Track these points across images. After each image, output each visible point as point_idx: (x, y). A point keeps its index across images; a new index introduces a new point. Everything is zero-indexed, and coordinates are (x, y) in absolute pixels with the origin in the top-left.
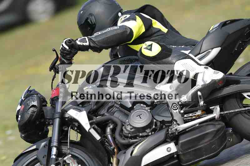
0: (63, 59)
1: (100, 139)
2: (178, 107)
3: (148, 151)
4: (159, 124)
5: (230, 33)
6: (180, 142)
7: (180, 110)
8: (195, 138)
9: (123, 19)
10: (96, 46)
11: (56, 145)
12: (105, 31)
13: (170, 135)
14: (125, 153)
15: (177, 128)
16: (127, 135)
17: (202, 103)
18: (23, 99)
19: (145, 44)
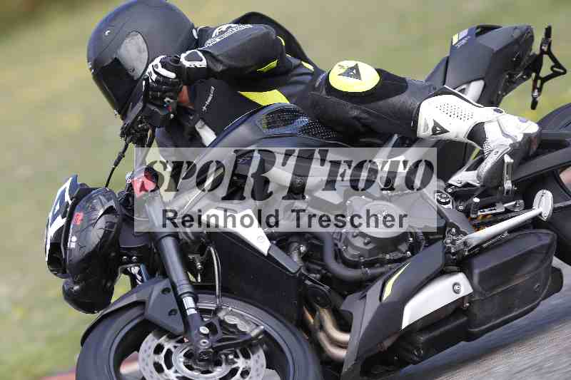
1: (299, 270)
4: (419, 234)
6: (476, 271)
7: (455, 205)
11: (191, 291)
13: (451, 256)
14: (364, 297)
15: (466, 239)
16: (356, 259)
17: (508, 185)
18: (70, 202)
19: (339, 66)
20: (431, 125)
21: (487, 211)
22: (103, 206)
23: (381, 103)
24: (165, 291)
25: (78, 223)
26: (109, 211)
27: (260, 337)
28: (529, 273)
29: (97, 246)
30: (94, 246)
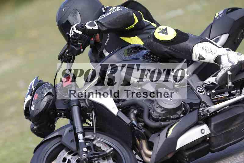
1: (130, 123)
2: (203, 89)
4: (188, 106)
6: (213, 124)
7: (206, 92)
11: (82, 131)
13: (201, 117)
14: (159, 135)
15: (208, 109)
16: (158, 118)
17: (230, 84)
18: (34, 89)
19: (159, 28)
20: (198, 56)
21: (220, 96)
22: (46, 92)
23: (176, 45)
24: (70, 131)
25: (36, 99)
26: (49, 94)
27: (111, 153)
28: (238, 124)
29: (43, 109)
30: (42, 109)
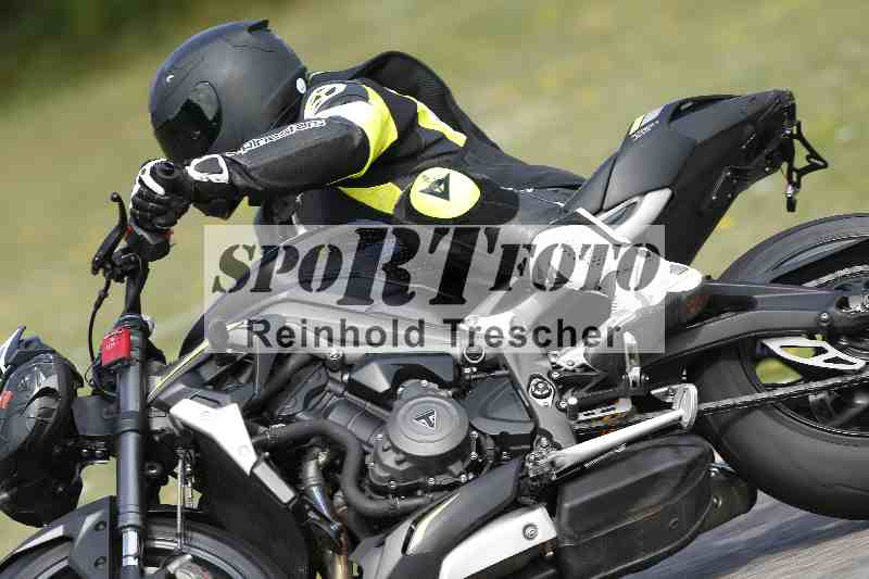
0: (140, 232)
1: (293, 499)
2: (550, 387)
3: (462, 536)
4: (489, 445)
5: (699, 141)
6: (567, 505)
7: (557, 398)
8: (616, 491)
9: (325, 98)
10: (252, 185)
11: (138, 523)
12: (280, 136)
13: (530, 482)
14: (382, 544)
15: (556, 457)
16: (386, 484)
17: (634, 373)
18: (4, 371)
22: (38, 385)
24: (98, 526)
26: (45, 392)
28: (652, 506)
29: (24, 442)
30: (21, 442)
